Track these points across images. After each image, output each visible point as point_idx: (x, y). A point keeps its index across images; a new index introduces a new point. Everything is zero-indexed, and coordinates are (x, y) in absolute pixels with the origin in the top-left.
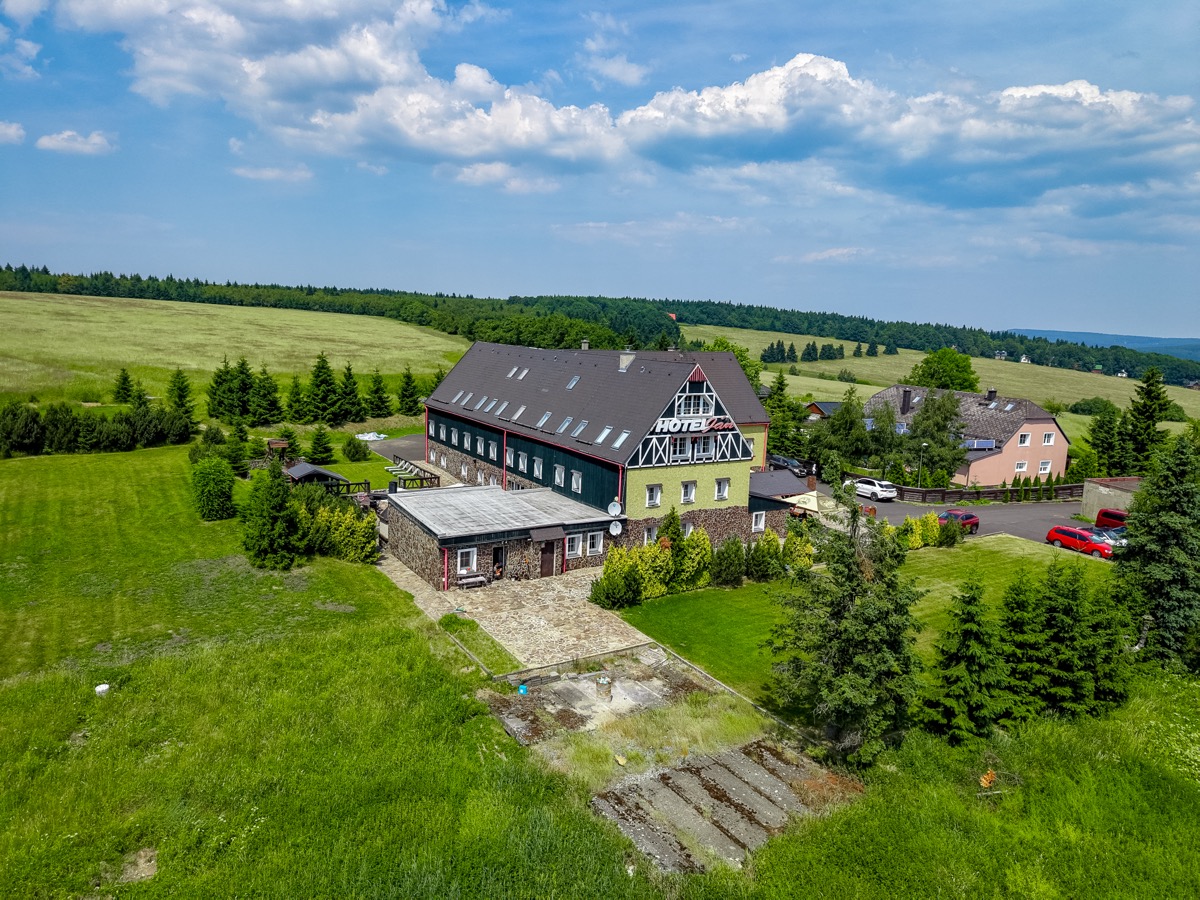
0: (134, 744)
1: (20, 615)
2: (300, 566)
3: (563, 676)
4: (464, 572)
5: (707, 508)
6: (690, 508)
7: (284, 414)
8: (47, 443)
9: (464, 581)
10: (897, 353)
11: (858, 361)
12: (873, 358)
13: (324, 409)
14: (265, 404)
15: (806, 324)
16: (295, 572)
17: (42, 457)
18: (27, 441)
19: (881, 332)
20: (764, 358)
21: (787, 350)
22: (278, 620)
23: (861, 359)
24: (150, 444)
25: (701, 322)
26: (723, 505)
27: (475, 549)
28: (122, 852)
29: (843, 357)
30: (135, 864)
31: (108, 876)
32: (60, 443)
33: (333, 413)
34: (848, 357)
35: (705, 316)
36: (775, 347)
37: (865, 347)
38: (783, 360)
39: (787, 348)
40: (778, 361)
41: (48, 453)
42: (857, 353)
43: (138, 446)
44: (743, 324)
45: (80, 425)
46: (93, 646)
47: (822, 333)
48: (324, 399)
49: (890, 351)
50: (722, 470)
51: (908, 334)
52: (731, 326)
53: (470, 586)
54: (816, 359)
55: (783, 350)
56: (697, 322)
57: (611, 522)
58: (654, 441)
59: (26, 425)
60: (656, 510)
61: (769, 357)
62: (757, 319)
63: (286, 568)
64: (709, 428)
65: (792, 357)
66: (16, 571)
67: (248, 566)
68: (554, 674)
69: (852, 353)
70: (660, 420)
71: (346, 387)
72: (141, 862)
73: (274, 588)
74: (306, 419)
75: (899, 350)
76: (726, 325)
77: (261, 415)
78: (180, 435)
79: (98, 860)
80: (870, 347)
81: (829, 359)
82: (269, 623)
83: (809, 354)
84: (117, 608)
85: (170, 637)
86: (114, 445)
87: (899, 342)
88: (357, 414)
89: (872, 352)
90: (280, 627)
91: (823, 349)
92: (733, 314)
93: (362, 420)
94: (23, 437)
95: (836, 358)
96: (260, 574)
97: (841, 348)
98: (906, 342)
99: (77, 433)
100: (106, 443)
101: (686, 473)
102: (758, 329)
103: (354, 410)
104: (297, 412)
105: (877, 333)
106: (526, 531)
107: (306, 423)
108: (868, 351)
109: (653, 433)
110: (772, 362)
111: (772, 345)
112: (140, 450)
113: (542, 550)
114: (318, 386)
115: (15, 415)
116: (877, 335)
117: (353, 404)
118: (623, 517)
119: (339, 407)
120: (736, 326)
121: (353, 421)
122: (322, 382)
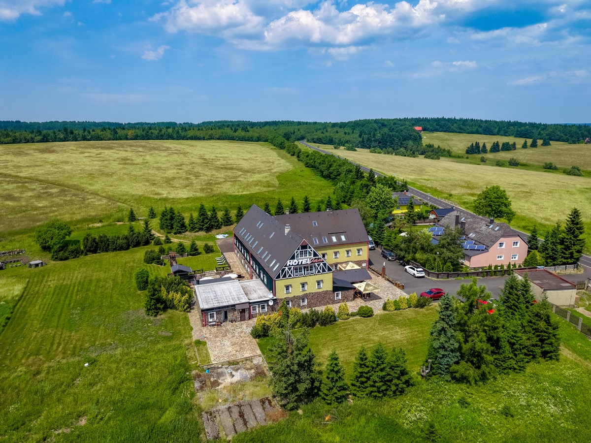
0: (90, 384)
1: (73, 334)
2: (161, 315)
3: (223, 367)
4: (211, 320)
5: (313, 292)
6: (305, 293)
7: (187, 228)
8: (99, 249)
9: (211, 324)
10: (550, 144)
11: (524, 151)
12: (534, 149)
13: (203, 226)
14: (179, 225)
15: (497, 130)
16: (159, 317)
17: (97, 254)
18: (92, 249)
19: (542, 132)
20: (467, 152)
21: (481, 147)
22: (146, 338)
23: (526, 150)
24: (134, 246)
25: (437, 130)
26: (320, 290)
27: (215, 312)
28: (79, 417)
29: (515, 149)
30: (82, 420)
31: (75, 423)
32: (103, 249)
33: (206, 227)
34: (519, 148)
35: (439, 127)
36: (474, 145)
37: (530, 141)
38: (479, 152)
39: (481, 145)
40: (476, 153)
41: (100, 253)
42: (525, 146)
43: (131, 247)
44: (460, 131)
45: (110, 241)
46: (90, 347)
47: (506, 134)
48: (203, 222)
49: (546, 144)
50: (319, 277)
51: (559, 133)
52: (453, 132)
53: (213, 325)
54: (499, 151)
55: (479, 147)
56: (434, 131)
57: (269, 300)
58: (287, 269)
59: (91, 243)
60: (289, 294)
61: (470, 151)
62: (468, 127)
63: (156, 316)
64: (311, 262)
65: (484, 150)
66: (76, 314)
67: (144, 314)
68: (220, 366)
69: (521, 146)
70: (288, 261)
71: (212, 215)
72: (83, 420)
73: (149, 324)
74: (195, 230)
75: (551, 142)
76: (450, 132)
77: (178, 230)
78: (145, 242)
79: (73, 419)
80: (533, 142)
81: (506, 150)
82: (142, 340)
83: (494, 148)
84: (100, 332)
85: (111, 344)
86: (121, 248)
87: (553, 138)
88: (217, 226)
89: (534, 145)
90: (144, 342)
91: (503, 145)
92: (455, 125)
93: (220, 228)
94: (91, 248)
95: (511, 150)
96: (147, 318)
97: (514, 144)
98: (557, 137)
99: (108, 245)
100: (119, 248)
101: (303, 280)
102: (469, 133)
103: (216, 224)
104: (192, 228)
105: (540, 133)
106: (234, 305)
107: (195, 232)
108: (531, 145)
109: (286, 266)
110: (472, 153)
111: (472, 144)
112: (131, 249)
113: (240, 312)
114: (200, 216)
115: (87, 239)
116: (539, 134)
117: (215, 222)
118: (275, 298)
119: (209, 224)
120: (456, 132)
121: (216, 229)
122: (202, 215)
